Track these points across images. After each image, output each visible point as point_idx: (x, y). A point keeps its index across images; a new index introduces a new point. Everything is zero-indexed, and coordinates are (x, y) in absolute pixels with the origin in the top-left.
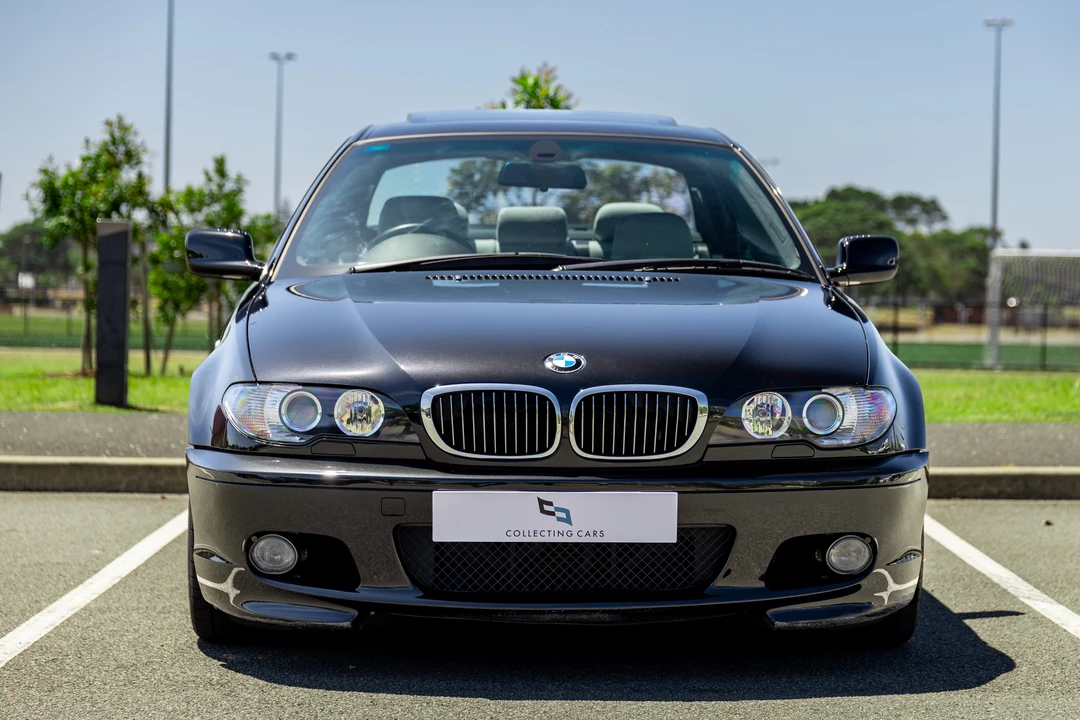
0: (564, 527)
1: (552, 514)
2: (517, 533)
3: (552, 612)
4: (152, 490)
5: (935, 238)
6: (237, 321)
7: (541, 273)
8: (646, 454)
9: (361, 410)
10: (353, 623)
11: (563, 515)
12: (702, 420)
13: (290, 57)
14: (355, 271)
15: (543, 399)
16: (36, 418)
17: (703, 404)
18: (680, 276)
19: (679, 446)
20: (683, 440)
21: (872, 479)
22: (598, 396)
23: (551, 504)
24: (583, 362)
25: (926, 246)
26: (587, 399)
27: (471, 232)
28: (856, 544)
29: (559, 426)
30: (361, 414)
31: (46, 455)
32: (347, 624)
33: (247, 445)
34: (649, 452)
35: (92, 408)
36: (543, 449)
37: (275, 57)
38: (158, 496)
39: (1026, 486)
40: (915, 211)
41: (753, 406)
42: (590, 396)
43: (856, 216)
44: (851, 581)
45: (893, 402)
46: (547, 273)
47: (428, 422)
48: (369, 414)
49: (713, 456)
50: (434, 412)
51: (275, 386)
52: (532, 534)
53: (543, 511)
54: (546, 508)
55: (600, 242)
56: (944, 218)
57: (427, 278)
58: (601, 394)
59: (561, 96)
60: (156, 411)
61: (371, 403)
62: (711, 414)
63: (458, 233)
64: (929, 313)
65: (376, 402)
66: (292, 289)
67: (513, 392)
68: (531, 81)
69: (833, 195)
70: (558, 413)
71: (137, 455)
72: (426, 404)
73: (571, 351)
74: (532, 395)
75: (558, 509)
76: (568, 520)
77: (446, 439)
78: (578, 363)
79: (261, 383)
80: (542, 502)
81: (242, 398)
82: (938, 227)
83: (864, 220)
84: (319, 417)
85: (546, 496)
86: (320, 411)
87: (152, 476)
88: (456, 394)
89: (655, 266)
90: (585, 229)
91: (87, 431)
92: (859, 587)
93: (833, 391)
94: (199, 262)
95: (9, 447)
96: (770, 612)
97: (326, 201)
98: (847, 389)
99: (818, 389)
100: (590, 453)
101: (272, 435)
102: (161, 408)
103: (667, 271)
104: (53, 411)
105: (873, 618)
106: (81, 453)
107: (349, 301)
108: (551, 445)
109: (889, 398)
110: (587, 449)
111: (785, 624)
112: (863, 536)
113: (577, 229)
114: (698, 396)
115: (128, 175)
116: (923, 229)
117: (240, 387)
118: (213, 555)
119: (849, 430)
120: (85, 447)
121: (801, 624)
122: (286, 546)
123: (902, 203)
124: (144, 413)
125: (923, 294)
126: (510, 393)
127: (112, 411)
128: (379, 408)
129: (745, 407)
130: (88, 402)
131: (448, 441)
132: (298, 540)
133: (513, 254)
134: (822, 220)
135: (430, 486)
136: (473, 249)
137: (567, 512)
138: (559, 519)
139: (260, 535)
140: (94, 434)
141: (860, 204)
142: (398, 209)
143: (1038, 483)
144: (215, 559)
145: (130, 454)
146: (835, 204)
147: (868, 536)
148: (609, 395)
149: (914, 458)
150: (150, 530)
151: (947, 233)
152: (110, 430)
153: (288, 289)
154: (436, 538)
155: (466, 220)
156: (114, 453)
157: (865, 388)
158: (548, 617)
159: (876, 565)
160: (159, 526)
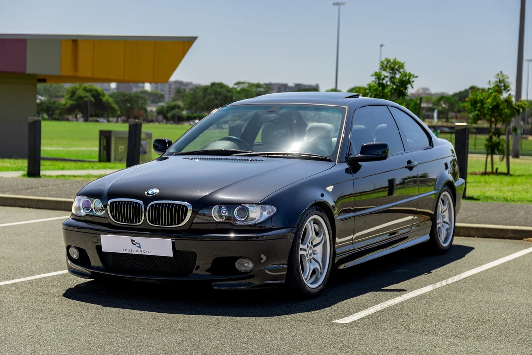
0: (139, 249)
1: (135, 244)
2: (126, 250)
3: (138, 278)
8: (170, 225)
12: (189, 214)
15: (140, 204)
17: (190, 208)
19: (182, 222)
23: (135, 241)
29: (144, 213)
34: (172, 225)
36: (139, 222)
42: (153, 204)
44: (245, 274)
47: (109, 212)
49: (193, 227)
52: (130, 251)
53: (133, 243)
54: (133, 242)
58: (157, 203)
62: (193, 211)
67: (132, 202)
70: (143, 210)
74: (136, 203)
75: (137, 243)
76: (140, 247)
80: (132, 240)
85: (133, 238)
96: (212, 283)
100: (153, 224)
108: (141, 221)
111: (217, 288)
112: (250, 258)
114: (188, 205)
121: (223, 288)
122: (76, 251)
129: (213, 209)
131: (113, 217)
137: (139, 244)
138: (138, 246)
148: (159, 204)
154: (103, 250)
158: (138, 280)
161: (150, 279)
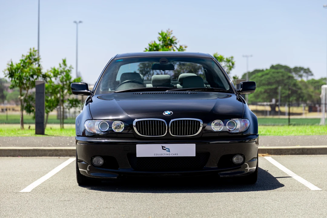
0: (168, 153)
1: (165, 150)
2: (157, 154)
4: (56, 156)
5: (309, 81)
6: (86, 105)
7: (162, 92)
8: (188, 135)
9: (118, 126)
10: (117, 177)
11: (168, 150)
12: (201, 127)
13: (80, 22)
14: (115, 92)
15: (163, 122)
16: (20, 138)
17: (201, 123)
18: (197, 92)
19: (196, 133)
20: (197, 131)
21: (244, 141)
22: (176, 121)
23: (165, 147)
24: (172, 113)
25: (306, 85)
26: (173, 122)
27: (144, 82)
28: (240, 157)
29: (167, 128)
30: (118, 127)
31: (26, 147)
32: (116, 178)
33: (92, 135)
34: (189, 135)
35: (35, 135)
36: (163, 134)
37: (75, 22)
38: (58, 157)
39: (303, 151)
40: (302, 73)
41: (214, 123)
42: (174, 121)
43: (280, 74)
44: (239, 166)
45: (249, 122)
46: (164, 92)
47: (135, 129)
48: (120, 127)
49: (204, 135)
50: (136, 126)
51: (97, 120)
52: (160, 155)
53: (163, 149)
54: (164, 148)
55: (180, 84)
56: (312, 75)
57: (134, 94)
58: (177, 121)
59: (174, 39)
60: (54, 136)
61: (121, 124)
62: (203, 125)
63: (141, 82)
64: (307, 108)
65: (122, 124)
66: (99, 97)
67: (155, 120)
68: (164, 35)
69: (272, 67)
70: (166, 125)
71: (51, 147)
72: (134, 124)
73: (169, 110)
74: (160, 121)
75: (166, 148)
76: (169, 151)
77: (139, 132)
78: (171, 113)
79: (94, 120)
80: (163, 147)
81: (89, 123)
82: (310, 78)
83: (283, 76)
84: (108, 128)
85: (164, 145)
86: (108, 126)
87: (56, 152)
88: (141, 121)
89: (191, 90)
90: (176, 81)
91: (35, 141)
92: (241, 167)
93: (234, 119)
94: (74, 91)
95: (15, 145)
96: (219, 173)
97: (107, 74)
98: (238, 119)
99: (230, 119)
101: (96, 132)
102: (55, 135)
103: (195, 91)
104: (24, 136)
105: (245, 175)
106: (35, 146)
107: (114, 100)
108: (165, 133)
109: (248, 121)
110: (173, 134)
111: (222, 176)
112: (241, 155)
113: (173, 81)
114: (200, 121)
115: (35, 66)
116: (305, 79)
117: (88, 121)
118: (83, 161)
119: (238, 129)
120: (36, 145)
121: (226, 176)
122: (101, 159)
123: (297, 70)
124: (50, 136)
125: (305, 102)
126: (155, 121)
127: (41, 136)
128: (123, 126)
129: (212, 124)
130: (33, 134)
131: (140, 133)
132: (104, 157)
133: (155, 87)
134: (268, 76)
135: (135, 144)
136: (145, 86)
137: (169, 149)
138: (167, 151)
139: (94, 156)
140: (38, 142)
141: (283, 70)
142: (125, 76)
143: (306, 150)
144: (83, 163)
145: (49, 146)
146: (273, 70)
147: (243, 155)
148: (179, 121)
149: (255, 136)
150: (58, 165)
151: (313, 80)
152: (42, 141)
153: (98, 97)
154: (137, 156)
155: (143, 79)
156: (44, 146)
157: (242, 119)
158: (165, 175)
159: (245, 161)
160: (60, 164)
161: (175, 173)
